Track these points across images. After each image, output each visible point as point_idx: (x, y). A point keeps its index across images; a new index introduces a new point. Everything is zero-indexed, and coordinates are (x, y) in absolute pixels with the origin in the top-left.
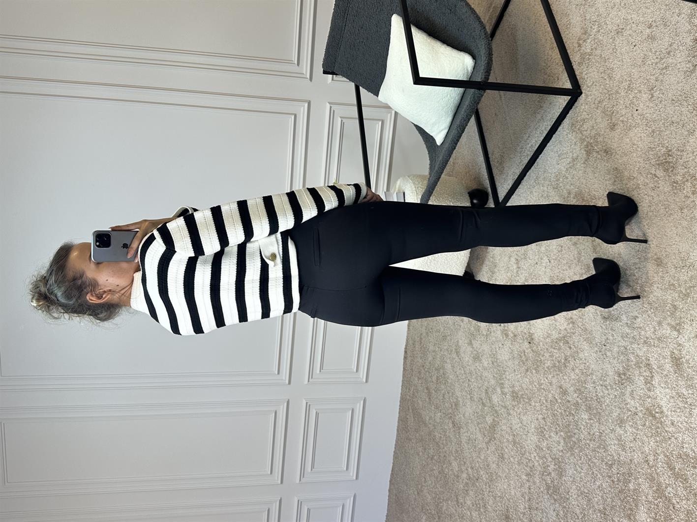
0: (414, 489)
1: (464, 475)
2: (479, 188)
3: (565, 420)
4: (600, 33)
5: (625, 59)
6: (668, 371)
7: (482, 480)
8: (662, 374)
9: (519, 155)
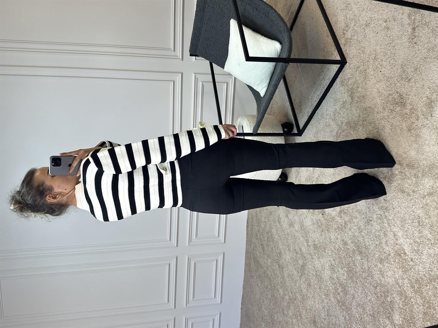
0: (257, 307)
1: (287, 297)
2: (287, 121)
3: (346, 260)
4: (356, 26)
5: (372, 41)
6: (408, 228)
7: (298, 299)
8: (404, 230)
9: (311, 101)
